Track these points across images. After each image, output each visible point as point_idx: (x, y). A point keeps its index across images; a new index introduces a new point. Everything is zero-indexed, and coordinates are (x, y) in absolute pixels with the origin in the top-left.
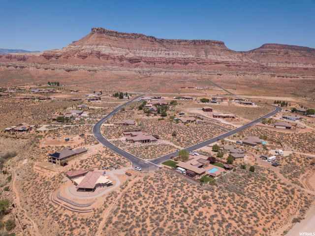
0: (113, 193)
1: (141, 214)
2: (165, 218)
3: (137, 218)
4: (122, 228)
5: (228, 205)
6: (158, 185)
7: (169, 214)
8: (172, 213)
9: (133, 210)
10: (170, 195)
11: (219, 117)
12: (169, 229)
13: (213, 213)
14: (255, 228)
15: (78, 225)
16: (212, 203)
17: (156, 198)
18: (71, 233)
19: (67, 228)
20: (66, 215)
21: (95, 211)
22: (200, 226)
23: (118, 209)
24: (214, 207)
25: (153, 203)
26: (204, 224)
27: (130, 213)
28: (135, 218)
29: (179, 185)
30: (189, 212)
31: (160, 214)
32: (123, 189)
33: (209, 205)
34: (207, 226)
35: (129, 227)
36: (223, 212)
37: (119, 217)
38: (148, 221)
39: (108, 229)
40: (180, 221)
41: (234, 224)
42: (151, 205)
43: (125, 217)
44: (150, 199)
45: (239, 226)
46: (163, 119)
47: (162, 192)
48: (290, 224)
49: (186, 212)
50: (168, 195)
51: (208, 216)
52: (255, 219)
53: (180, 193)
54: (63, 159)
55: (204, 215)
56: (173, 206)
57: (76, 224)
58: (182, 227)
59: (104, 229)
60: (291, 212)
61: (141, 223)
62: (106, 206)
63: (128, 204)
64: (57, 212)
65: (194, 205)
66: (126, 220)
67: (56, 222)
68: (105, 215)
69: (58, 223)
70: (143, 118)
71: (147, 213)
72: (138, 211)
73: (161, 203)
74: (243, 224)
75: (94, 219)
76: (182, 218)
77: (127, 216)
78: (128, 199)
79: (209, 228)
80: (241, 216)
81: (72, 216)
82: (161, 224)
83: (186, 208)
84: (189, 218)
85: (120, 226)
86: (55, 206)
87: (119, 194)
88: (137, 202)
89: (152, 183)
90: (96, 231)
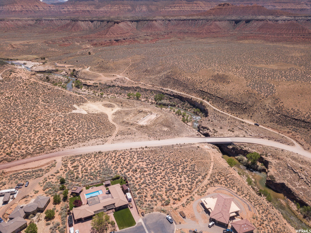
0: (200, 195)
9: (187, 179)
10: (157, 181)
23: (197, 182)
27: (190, 177)
30: (153, 168)
32: (191, 197)
39: (205, 174)
42: (174, 178)
49: (155, 169)
59: (206, 174)
63: (190, 183)
68: (206, 182)
73: (167, 177)
78: (189, 186)
87: (196, 193)
88: (184, 183)
90: (211, 175)
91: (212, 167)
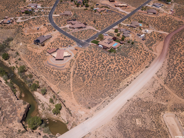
0: (72, 60)
1: (86, 69)
2: (96, 70)
3: (85, 71)
4: (80, 75)
5: (121, 63)
6: (91, 55)
7: (97, 68)
8: (98, 67)
9: (83, 67)
10: (97, 60)
11: (119, 6)
12: (98, 75)
13: (115, 67)
14: (131, 72)
15: (62, 75)
16: (114, 62)
17: (91, 62)
18: (60, 79)
19: (58, 77)
20: (55, 72)
21: (67, 69)
22: (110, 72)
23: (76, 67)
24: (115, 64)
25: (90, 64)
26: (111, 72)
27: (82, 69)
28: (84, 71)
29: (100, 54)
30: (105, 67)
31: (94, 68)
32: (76, 58)
33: (113, 63)
34: (113, 72)
35: (83, 75)
36: (119, 66)
37: (77, 71)
38: (89, 72)
39: (74, 76)
40: (102, 71)
41: (123, 71)
42: (90, 65)
43: (80, 71)
44: (89, 62)
45: (125, 71)
46: (87, 9)
47: (93, 58)
48: (144, 69)
49: (104, 67)
50: (96, 60)
51: (113, 68)
52: (131, 68)
53: (101, 58)
54: (42, 43)
55: (111, 68)
56: (99, 64)
57: (61, 75)
58: (103, 73)
59: (73, 76)
60: (146, 64)
61: (87, 73)
62: (71, 67)
63: (80, 65)
64: (50, 70)
65: (107, 63)
66: (81, 72)
67: (52, 75)
68: (72, 70)
69: (53, 75)
70: (75, 8)
71: (89, 69)
72: (85, 68)
73: (94, 63)
74: (127, 70)
75: (68, 73)
76: (103, 70)
77: (81, 70)
78: (79, 62)
79: (113, 73)
80: (126, 67)
81: (58, 72)
82: (95, 72)
83: (104, 65)
84: (105, 69)
85: (79, 75)
86: (48, 68)
87: (75, 60)
88: (83, 64)
89: (88, 54)
90: (70, 77)
91: (71, 84)
